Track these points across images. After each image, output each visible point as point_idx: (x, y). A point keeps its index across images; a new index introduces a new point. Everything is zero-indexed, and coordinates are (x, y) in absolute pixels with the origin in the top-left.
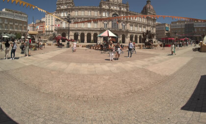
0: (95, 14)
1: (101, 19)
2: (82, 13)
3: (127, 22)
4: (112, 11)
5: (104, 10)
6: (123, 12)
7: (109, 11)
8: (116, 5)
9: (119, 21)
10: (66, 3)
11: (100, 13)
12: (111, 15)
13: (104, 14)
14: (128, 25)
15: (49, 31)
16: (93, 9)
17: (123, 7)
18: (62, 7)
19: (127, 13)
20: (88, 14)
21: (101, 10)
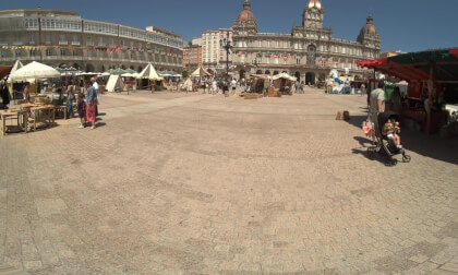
0: (285, 45)
1: (292, 53)
2: (267, 45)
3: (328, 56)
4: (308, 41)
5: (297, 40)
6: (323, 42)
7: (303, 41)
8: (313, 32)
9: (317, 55)
10: (247, 29)
11: (292, 44)
12: (306, 46)
13: (296, 46)
14: (331, 59)
15: (210, 64)
16: (282, 39)
17: (324, 34)
18: (241, 33)
19: (329, 44)
20: (276, 45)
21: (293, 40)
